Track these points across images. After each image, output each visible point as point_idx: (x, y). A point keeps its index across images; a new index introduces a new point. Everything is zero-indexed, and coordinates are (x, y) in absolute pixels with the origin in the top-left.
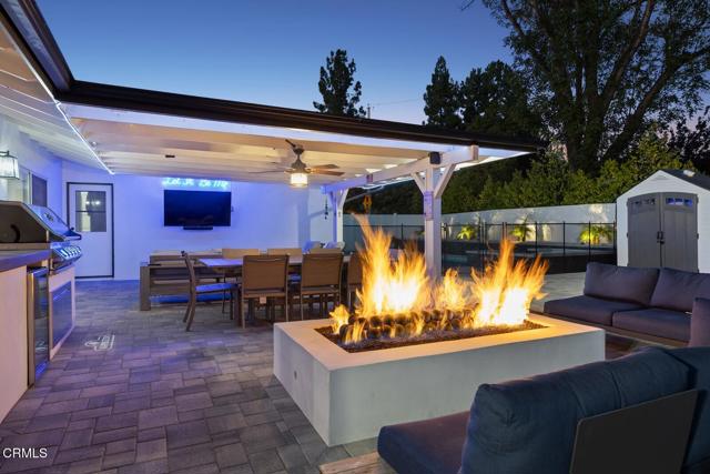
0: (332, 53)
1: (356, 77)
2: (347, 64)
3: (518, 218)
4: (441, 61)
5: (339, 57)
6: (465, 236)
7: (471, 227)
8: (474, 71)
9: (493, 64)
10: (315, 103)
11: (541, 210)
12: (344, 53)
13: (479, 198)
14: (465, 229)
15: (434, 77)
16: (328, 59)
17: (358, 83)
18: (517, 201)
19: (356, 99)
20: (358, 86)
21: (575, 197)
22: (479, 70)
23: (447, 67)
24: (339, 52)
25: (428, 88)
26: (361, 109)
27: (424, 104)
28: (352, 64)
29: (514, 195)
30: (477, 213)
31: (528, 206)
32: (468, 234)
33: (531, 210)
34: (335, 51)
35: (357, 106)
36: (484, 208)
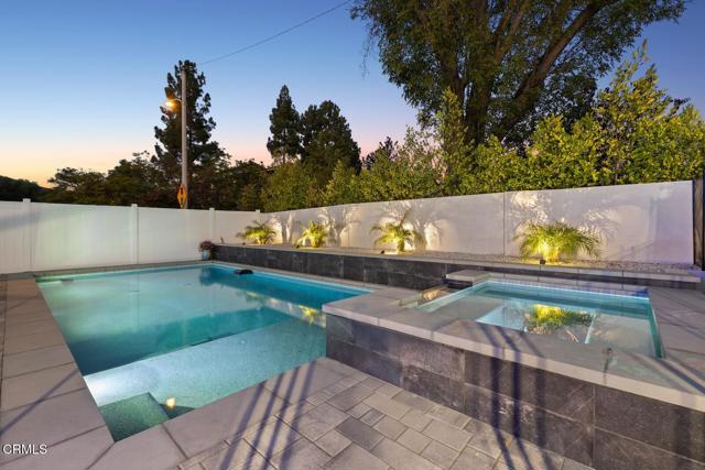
0: (180, 63)
1: (205, 89)
2: (196, 76)
3: (384, 215)
4: (285, 89)
5: (188, 68)
6: (308, 241)
7: (318, 228)
8: (311, 107)
9: (326, 103)
10: (162, 108)
11: (422, 203)
12: (194, 65)
13: (325, 190)
14: (308, 231)
15: (279, 102)
16: (176, 68)
17: (208, 95)
18: (383, 190)
19: (205, 110)
20: (207, 98)
21: (482, 182)
22: (315, 107)
23: (290, 94)
24: (187, 63)
25: (274, 110)
26: (211, 119)
27: (269, 123)
28: (202, 77)
29: (379, 181)
30: (324, 209)
31: (402, 198)
32: (312, 238)
33: (407, 203)
34: (183, 61)
35: (206, 117)
36: (333, 202)
